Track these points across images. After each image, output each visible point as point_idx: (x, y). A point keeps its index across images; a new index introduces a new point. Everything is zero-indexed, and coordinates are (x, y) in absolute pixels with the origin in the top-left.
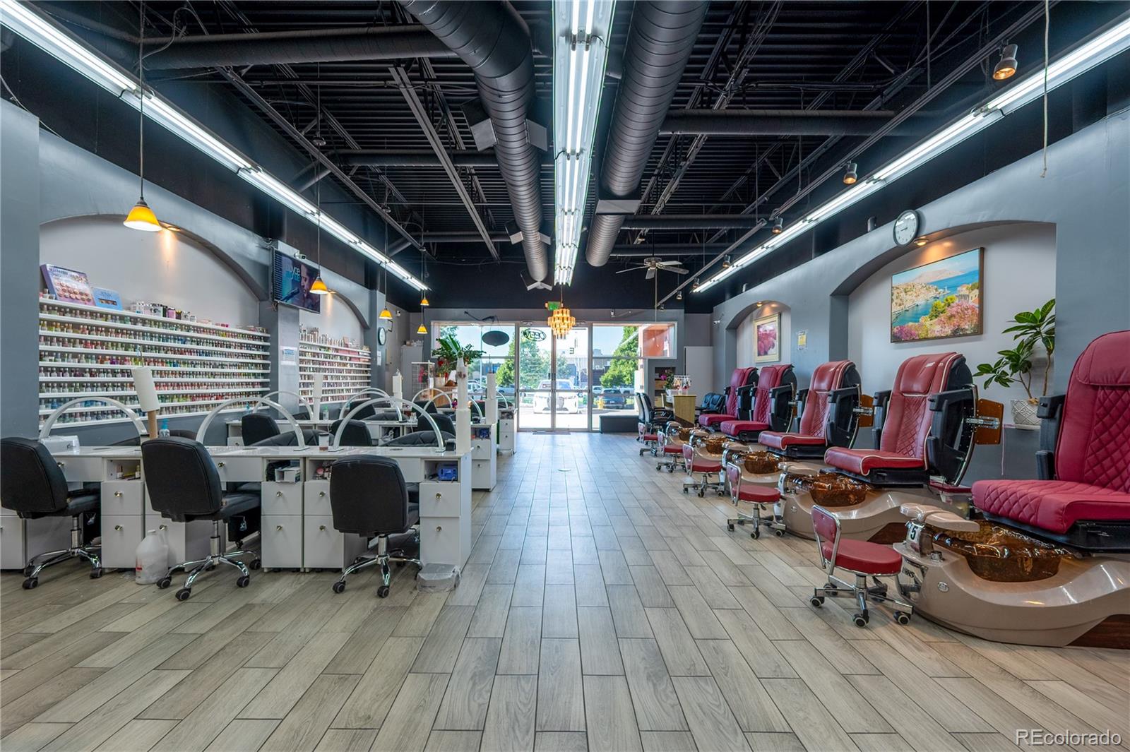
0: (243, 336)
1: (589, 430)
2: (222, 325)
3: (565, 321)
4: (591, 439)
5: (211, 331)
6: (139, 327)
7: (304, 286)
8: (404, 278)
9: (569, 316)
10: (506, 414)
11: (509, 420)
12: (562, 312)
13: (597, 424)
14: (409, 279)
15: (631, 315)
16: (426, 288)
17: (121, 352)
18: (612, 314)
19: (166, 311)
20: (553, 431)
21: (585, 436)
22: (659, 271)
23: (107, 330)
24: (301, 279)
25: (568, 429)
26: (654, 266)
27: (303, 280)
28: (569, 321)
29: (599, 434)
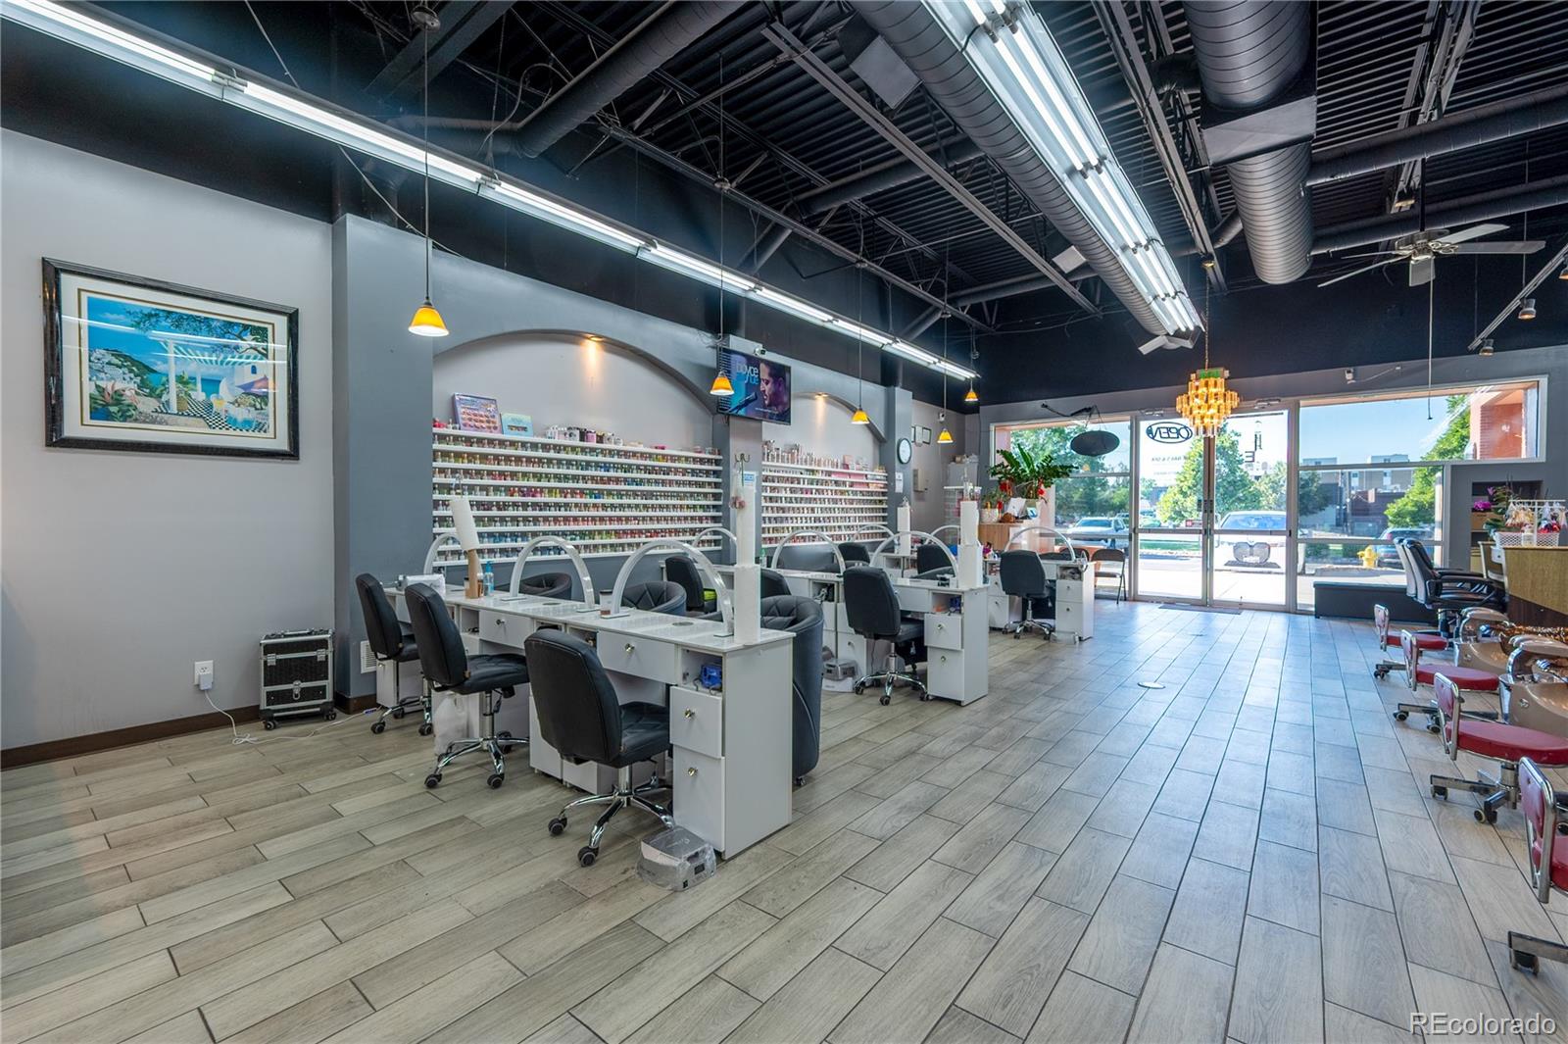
0: (695, 460)
1: (1291, 609)
2: (656, 448)
3: (1212, 401)
4: (1292, 628)
5: (643, 455)
6: (552, 454)
7: (764, 391)
8: (929, 363)
9: (1221, 390)
10: (1069, 571)
11: (1073, 582)
12: (1207, 385)
13: (1307, 597)
14: (938, 364)
15: (1402, 374)
16: (973, 376)
17: (533, 483)
18: (1349, 376)
19: (584, 435)
20: (1206, 604)
21: (1280, 620)
22: (1442, 261)
23: (518, 460)
24: (760, 382)
25: (1241, 604)
26: (1426, 250)
27: (763, 383)
28: (1221, 401)
29: (1312, 618)
